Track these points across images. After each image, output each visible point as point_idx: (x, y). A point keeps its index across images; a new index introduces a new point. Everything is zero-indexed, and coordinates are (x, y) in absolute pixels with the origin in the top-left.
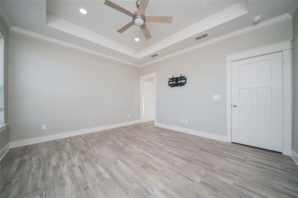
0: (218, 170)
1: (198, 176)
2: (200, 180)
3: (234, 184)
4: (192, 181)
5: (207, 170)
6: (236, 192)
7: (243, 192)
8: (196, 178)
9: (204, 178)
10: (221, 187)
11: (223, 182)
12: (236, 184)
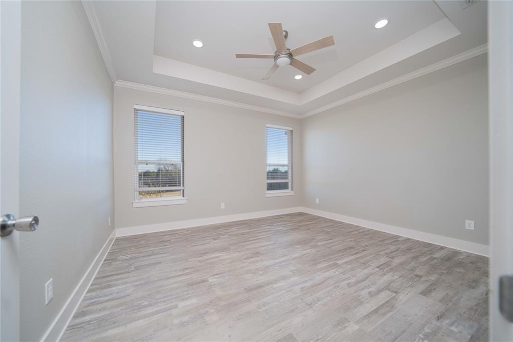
0: (208, 312)
1: (216, 283)
2: (210, 281)
3: (176, 306)
4: (214, 275)
5: (217, 298)
6: (171, 298)
7: (163, 304)
8: (215, 280)
9: (209, 286)
10: (187, 291)
11: (189, 297)
12: (175, 308)
